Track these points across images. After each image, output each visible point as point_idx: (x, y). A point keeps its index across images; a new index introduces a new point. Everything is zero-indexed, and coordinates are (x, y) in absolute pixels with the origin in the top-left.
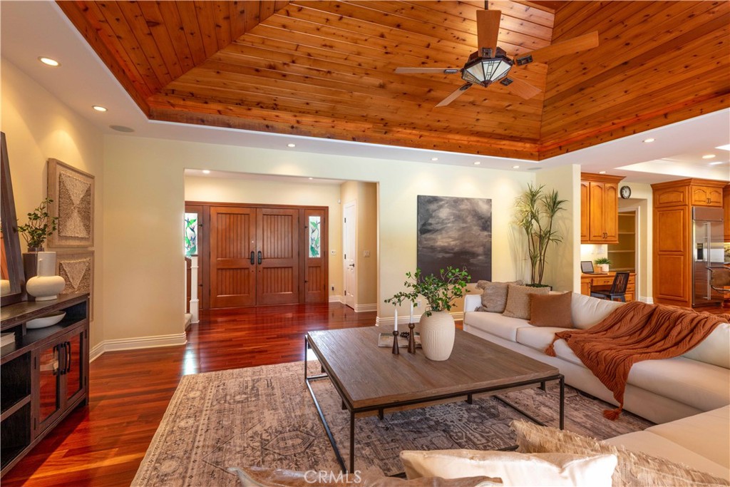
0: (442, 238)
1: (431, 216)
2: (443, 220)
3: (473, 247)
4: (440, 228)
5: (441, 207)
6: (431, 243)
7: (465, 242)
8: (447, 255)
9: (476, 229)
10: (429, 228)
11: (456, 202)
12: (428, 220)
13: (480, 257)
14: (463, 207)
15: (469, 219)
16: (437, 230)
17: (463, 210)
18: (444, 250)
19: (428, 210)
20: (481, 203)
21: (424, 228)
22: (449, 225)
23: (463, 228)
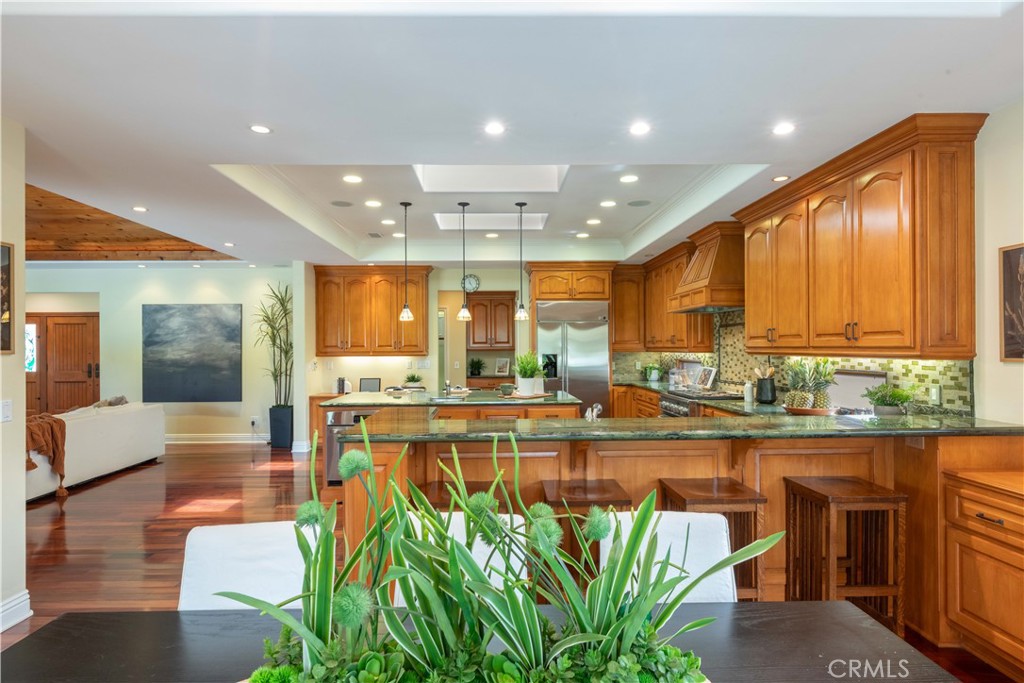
0: (173, 351)
1: (158, 327)
2: (174, 331)
3: (213, 360)
4: (170, 339)
5: (171, 316)
6: (159, 356)
7: (204, 355)
8: (181, 370)
9: (218, 340)
10: (157, 339)
11: (192, 309)
12: (154, 330)
13: (224, 372)
14: (200, 315)
15: (209, 328)
16: (167, 342)
17: (200, 319)
18: (175, 363)
19: (154, 321)
20: (225, 309)
21: (149, 341)
22: (182, 336)
23: (201, 339)
